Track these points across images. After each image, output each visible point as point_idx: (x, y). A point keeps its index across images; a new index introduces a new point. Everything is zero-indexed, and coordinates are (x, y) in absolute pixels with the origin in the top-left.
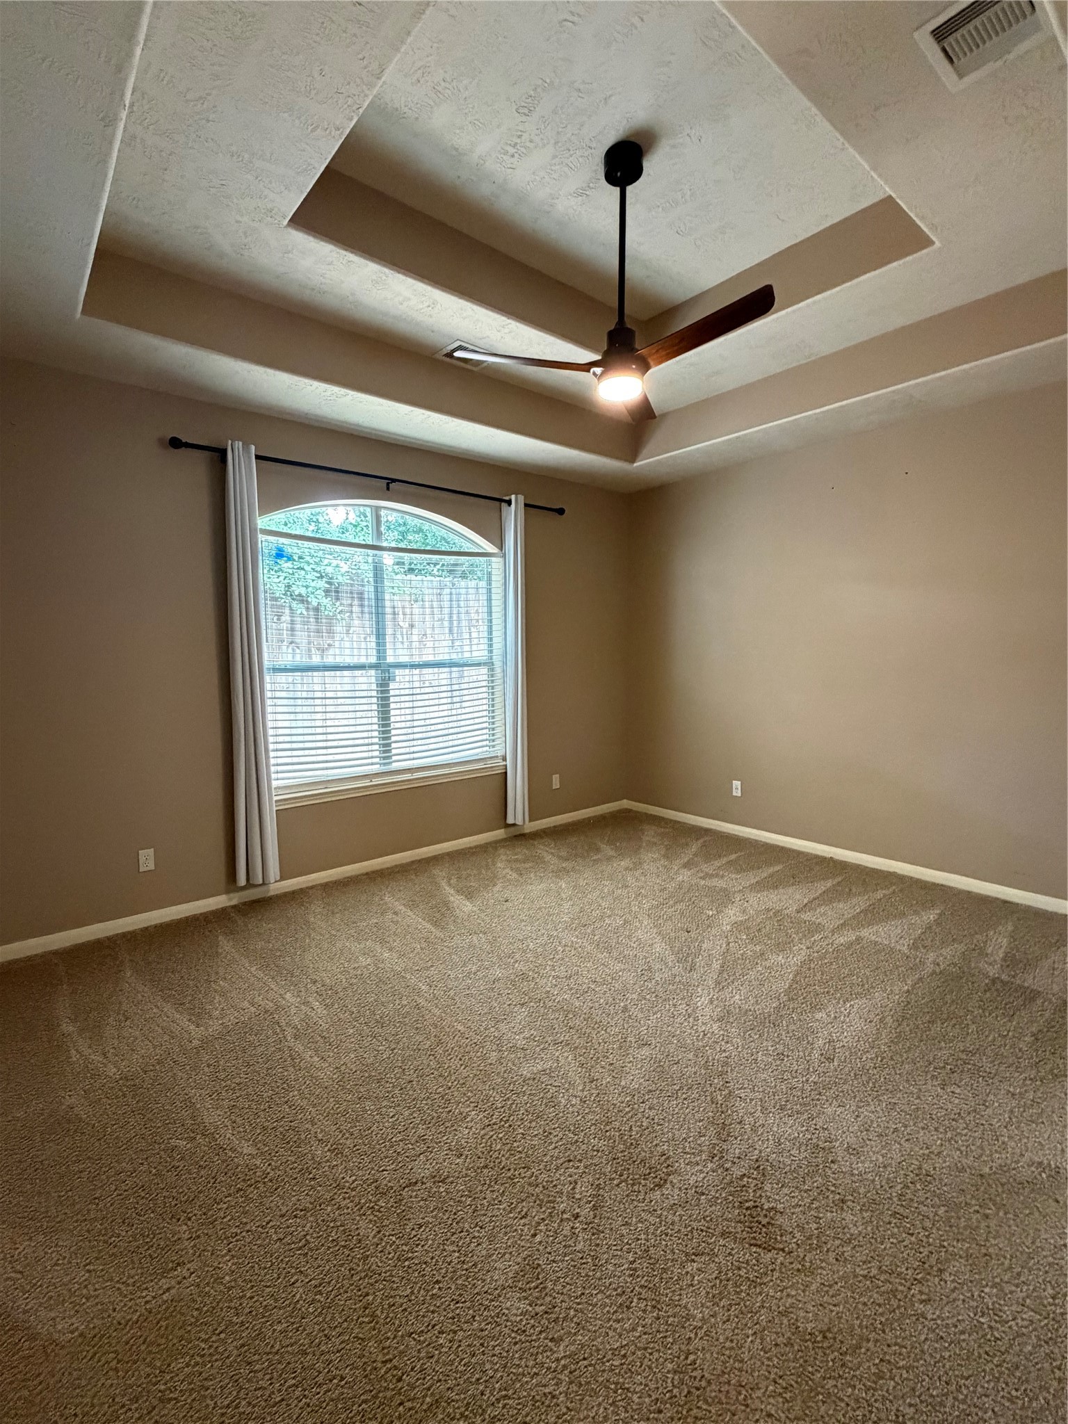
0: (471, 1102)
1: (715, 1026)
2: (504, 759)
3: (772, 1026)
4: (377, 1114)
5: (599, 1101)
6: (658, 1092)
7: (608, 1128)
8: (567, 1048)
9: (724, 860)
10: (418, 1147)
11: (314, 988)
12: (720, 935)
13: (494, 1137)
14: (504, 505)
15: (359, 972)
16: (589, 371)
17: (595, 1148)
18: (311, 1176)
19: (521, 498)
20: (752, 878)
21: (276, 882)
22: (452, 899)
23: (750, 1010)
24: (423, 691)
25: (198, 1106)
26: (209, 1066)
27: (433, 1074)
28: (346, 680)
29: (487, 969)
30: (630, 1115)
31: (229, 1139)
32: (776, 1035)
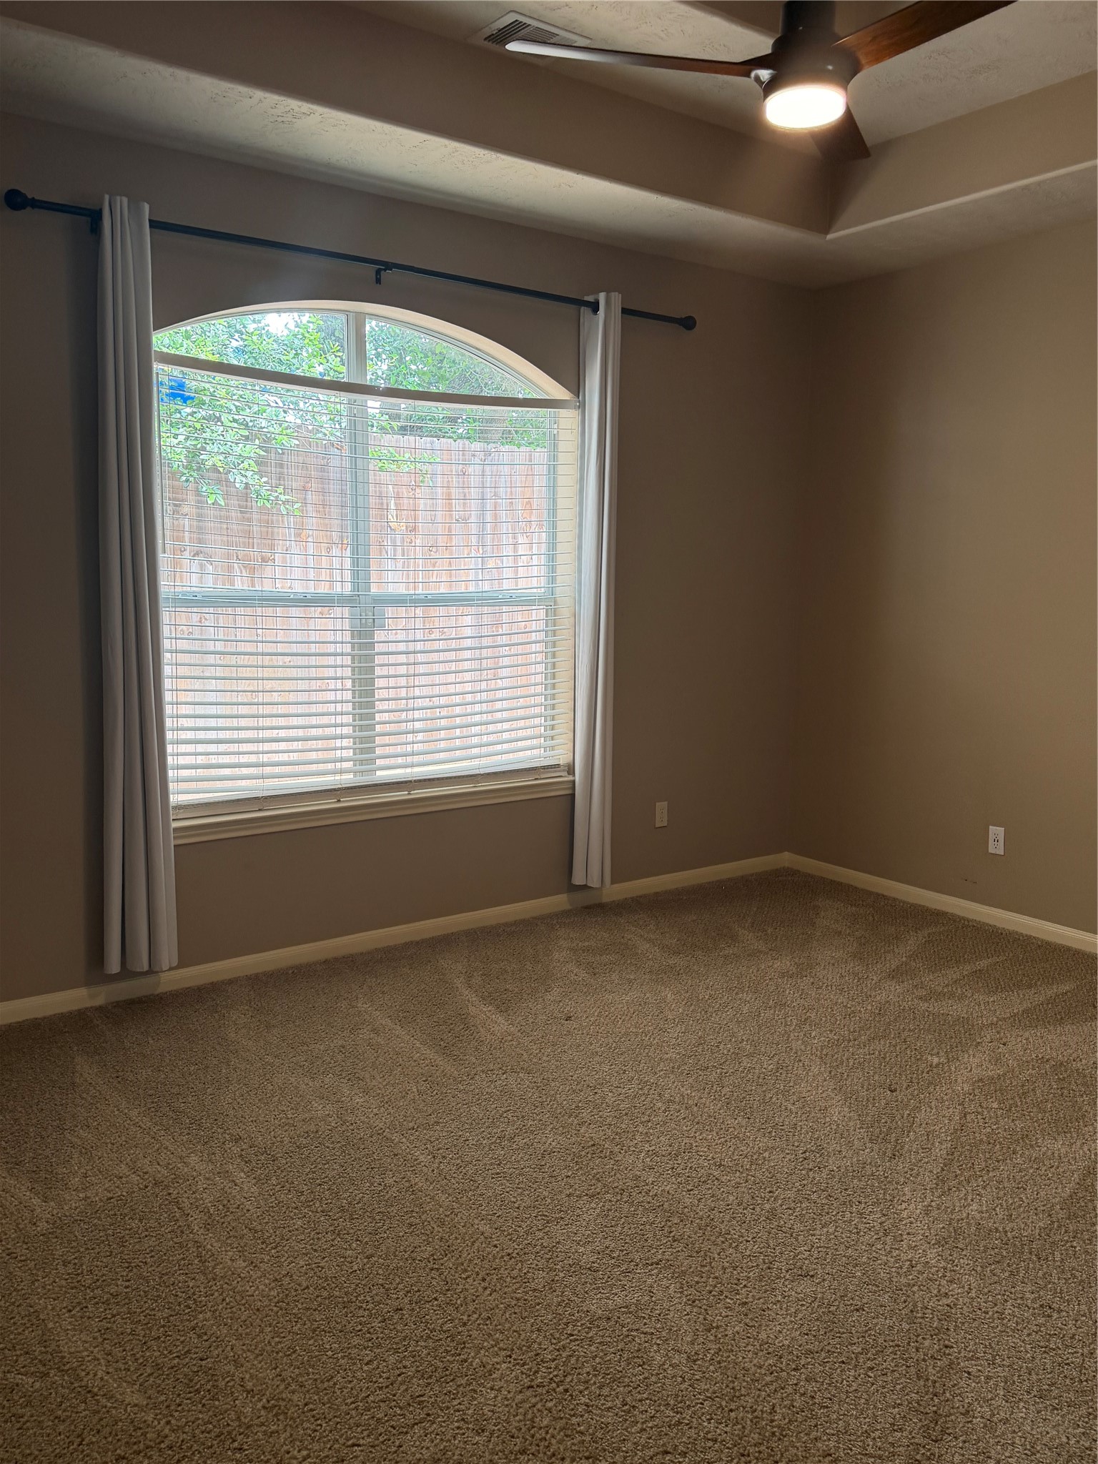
0: (500, 1349)
1: (932, 1253)
2: (571, 769)
3: (1034, 1258)
4: (343, 1358)
5: (719, 1362)
6: (823, 1354)
7: (733, 1406)
8: (668, 1273)
9: (968, 968)
10: (411, 1413)
11: (236, 1150)
12: (951, 1099)
13: (539, 1406)
14: (585, 311)
15: (313, 1128)
16: (748, 75)
17: (709, 1436)
18: (236, 1444)
19: (616, 298)
20: (1018, 1002)
21: (171, 969)
22: (472, 1010)
23: (997, 1229)
24: (428, 646)
25: (51, 1325)
26: (65, 1264)
27: (436, 1299)
28: (294, 623)
29: (532, 1132)
30: (772, 1388)
31: (102, 1379)
32: (1040, 1273)
